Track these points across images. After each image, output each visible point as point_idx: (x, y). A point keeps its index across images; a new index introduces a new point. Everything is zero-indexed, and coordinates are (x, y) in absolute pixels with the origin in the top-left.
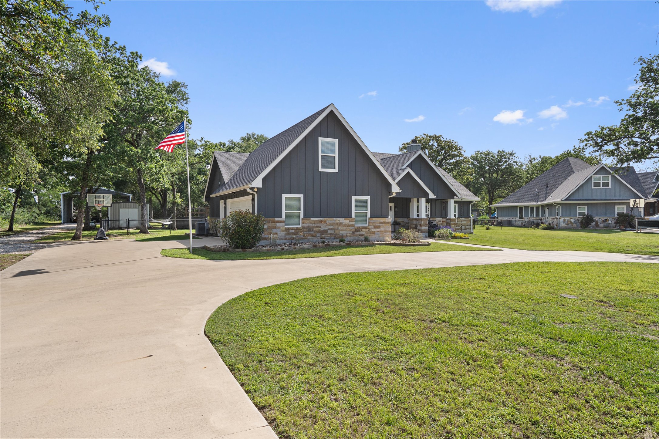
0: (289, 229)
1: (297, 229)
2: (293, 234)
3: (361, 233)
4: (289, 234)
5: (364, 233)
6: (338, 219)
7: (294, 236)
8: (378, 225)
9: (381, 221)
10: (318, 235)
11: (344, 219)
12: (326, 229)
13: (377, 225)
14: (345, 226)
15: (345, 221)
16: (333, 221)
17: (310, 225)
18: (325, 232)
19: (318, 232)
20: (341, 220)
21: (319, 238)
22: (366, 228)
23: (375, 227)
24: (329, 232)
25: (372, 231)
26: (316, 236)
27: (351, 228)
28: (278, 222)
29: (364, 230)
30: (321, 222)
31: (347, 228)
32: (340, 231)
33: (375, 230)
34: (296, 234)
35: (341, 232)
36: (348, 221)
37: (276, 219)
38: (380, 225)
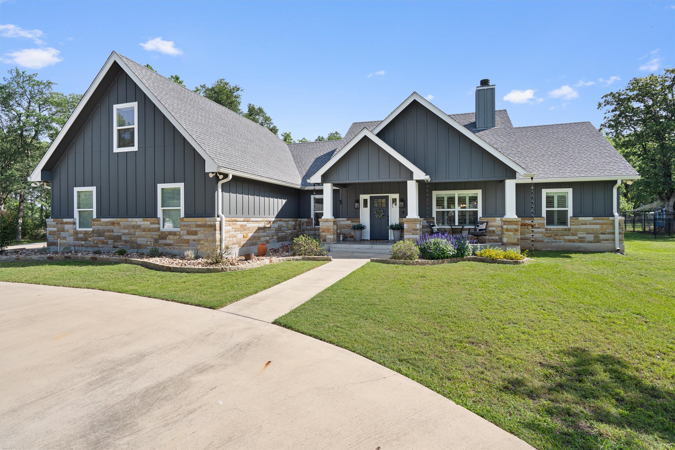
0: (79, 233)
1: (86, 232)
2: (82, 239)
3: (168, 241)
4: (78, 239)
5: (171, 242)
6: (134, 219)
7: (83, 243)
8: (194, 229)
9: (199, 223)
10: (110, 242)
11: (141, 219)
12: (119, 234)
13: (192, 229)
14: (144, 230)
15: (143, 223)
16: (128, 223)
17: (101, 227)
18: (119, 238)
19: (110, 238)
20: (139, 221)
21: (111, 246)
22: (176, 234)
23: (189, 233)
24: (123, 238)
25: (185, 240)
26: (107, 243)
27: (153, 233)
28: (68, 223)
29: (171, 237)
30: (113, 224)
31: (147, 233)
32: (138, 237)
34: (85, 240)
35: (138, 239)
36: (149, 223)
37: (65, 220)
38: (198, 229)
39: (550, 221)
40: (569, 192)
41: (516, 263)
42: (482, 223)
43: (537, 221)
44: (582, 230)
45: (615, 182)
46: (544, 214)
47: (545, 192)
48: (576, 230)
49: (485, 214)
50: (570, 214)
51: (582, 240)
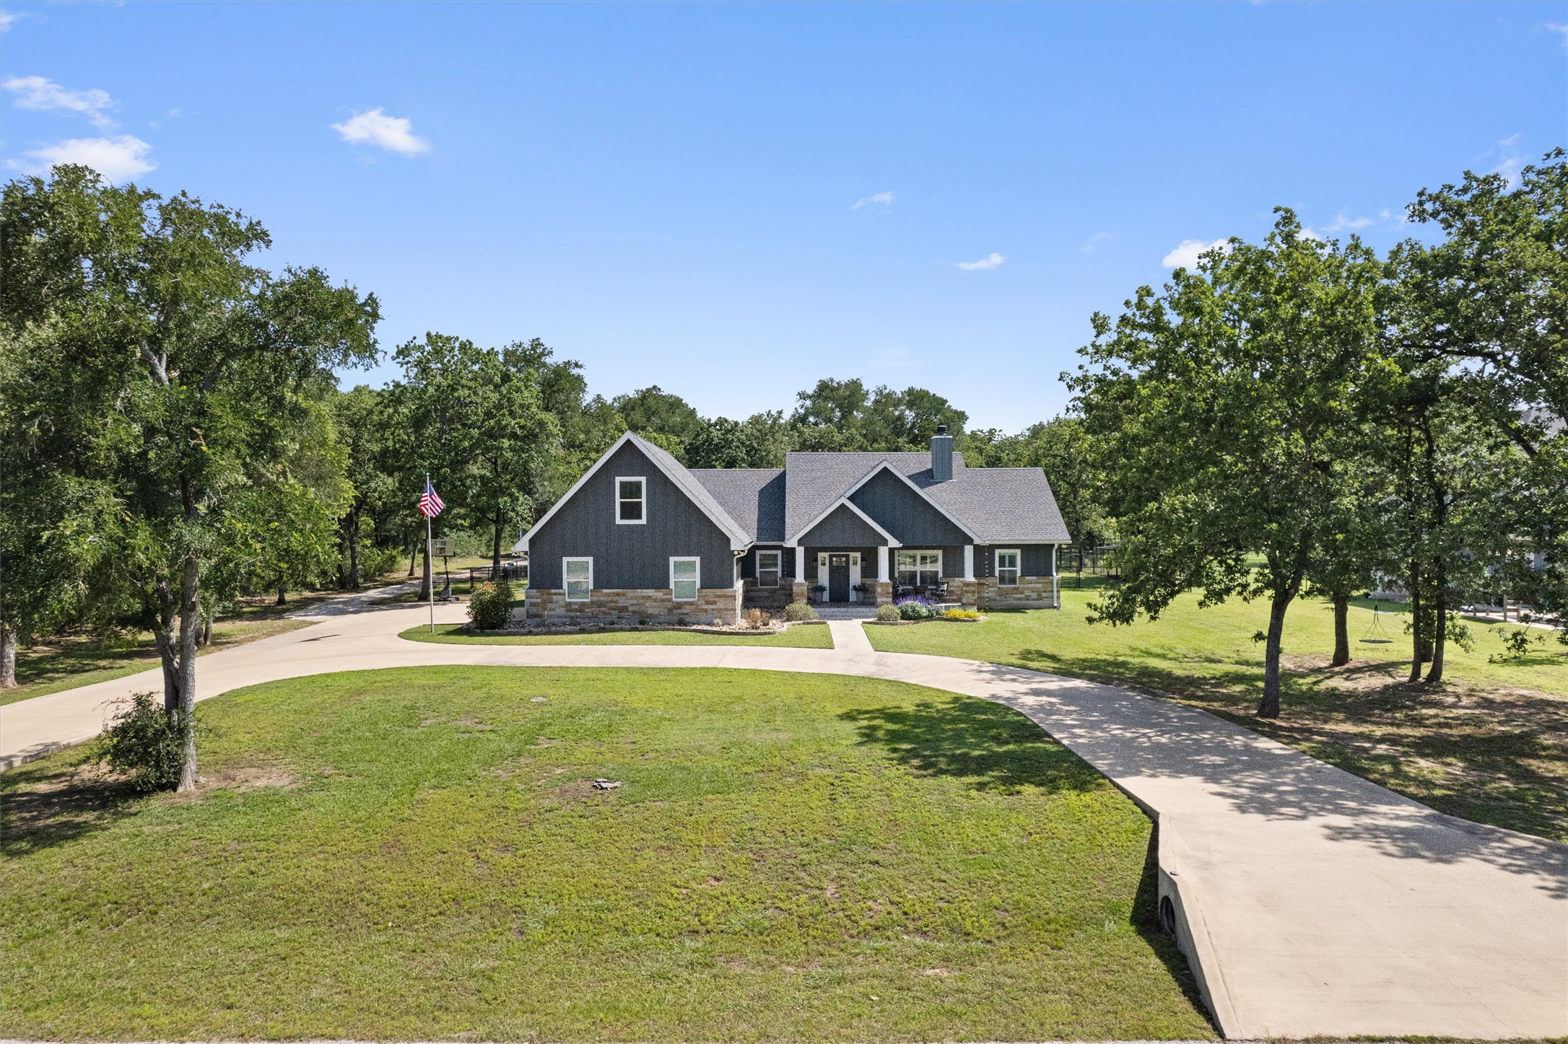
0: (570, 604)
1: (583, 604)
2: (576, 610)
3: (684, 611)
4: (570, 611)
5: (687, 612)
6: (646, 590)
7: (578, 613)
8: (716, 599)
9: (721, 593)
10: (614, 612)
11: (654, 590)
12: (625, 604)
13: (710, 599)
14: (655, 600)
15: (656, 593)
16: (637, 594)
17: (603, 599)
18: (625, 609)
19: (614, 609)
20: (650, 592)
21: (615, 616)
22: (692, 604)
23: (708, 603)
24: (630, 609)
25: (702, 609)
26: (610, 614)
27: (667, 603)
28: (555, 594)
29: (689, 607)
30: (618, 594)
31: (661, 603)
32: (648, 607)
33: (706, 607)
34: (581, 611)
35: (649, 609)
36: (662, 593)
37: (553, 591)
38: (721, 598)
39: (1002, 580)
40: (1018, 552)
41: (974, 621)
42: (943, 584)
43: (990, 580)
44: (1028, 589)
45: (1053, 545)
46: (997, 574)
47: (998, 552)
48: (1024, 589)
49: (945, 575)
50: (1019, 574)
51: (1028, 598)
